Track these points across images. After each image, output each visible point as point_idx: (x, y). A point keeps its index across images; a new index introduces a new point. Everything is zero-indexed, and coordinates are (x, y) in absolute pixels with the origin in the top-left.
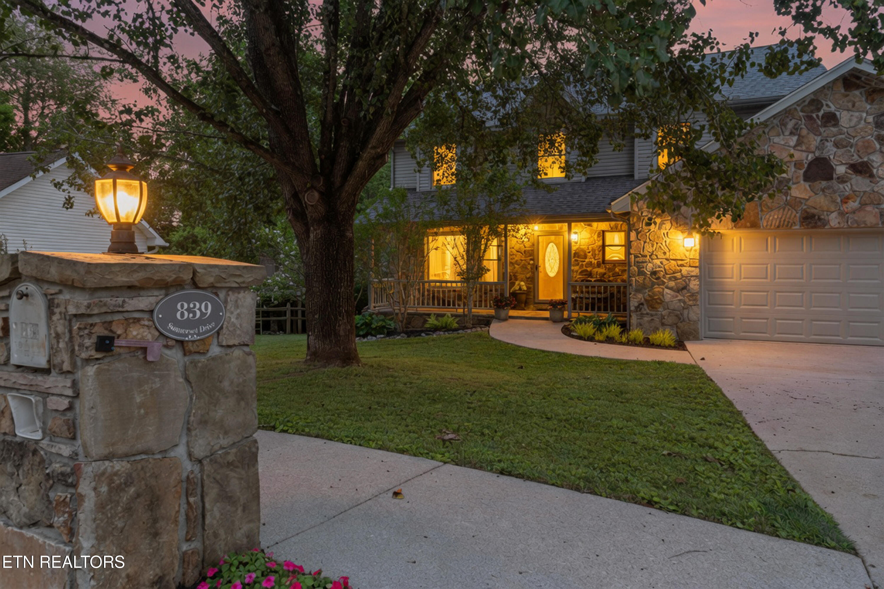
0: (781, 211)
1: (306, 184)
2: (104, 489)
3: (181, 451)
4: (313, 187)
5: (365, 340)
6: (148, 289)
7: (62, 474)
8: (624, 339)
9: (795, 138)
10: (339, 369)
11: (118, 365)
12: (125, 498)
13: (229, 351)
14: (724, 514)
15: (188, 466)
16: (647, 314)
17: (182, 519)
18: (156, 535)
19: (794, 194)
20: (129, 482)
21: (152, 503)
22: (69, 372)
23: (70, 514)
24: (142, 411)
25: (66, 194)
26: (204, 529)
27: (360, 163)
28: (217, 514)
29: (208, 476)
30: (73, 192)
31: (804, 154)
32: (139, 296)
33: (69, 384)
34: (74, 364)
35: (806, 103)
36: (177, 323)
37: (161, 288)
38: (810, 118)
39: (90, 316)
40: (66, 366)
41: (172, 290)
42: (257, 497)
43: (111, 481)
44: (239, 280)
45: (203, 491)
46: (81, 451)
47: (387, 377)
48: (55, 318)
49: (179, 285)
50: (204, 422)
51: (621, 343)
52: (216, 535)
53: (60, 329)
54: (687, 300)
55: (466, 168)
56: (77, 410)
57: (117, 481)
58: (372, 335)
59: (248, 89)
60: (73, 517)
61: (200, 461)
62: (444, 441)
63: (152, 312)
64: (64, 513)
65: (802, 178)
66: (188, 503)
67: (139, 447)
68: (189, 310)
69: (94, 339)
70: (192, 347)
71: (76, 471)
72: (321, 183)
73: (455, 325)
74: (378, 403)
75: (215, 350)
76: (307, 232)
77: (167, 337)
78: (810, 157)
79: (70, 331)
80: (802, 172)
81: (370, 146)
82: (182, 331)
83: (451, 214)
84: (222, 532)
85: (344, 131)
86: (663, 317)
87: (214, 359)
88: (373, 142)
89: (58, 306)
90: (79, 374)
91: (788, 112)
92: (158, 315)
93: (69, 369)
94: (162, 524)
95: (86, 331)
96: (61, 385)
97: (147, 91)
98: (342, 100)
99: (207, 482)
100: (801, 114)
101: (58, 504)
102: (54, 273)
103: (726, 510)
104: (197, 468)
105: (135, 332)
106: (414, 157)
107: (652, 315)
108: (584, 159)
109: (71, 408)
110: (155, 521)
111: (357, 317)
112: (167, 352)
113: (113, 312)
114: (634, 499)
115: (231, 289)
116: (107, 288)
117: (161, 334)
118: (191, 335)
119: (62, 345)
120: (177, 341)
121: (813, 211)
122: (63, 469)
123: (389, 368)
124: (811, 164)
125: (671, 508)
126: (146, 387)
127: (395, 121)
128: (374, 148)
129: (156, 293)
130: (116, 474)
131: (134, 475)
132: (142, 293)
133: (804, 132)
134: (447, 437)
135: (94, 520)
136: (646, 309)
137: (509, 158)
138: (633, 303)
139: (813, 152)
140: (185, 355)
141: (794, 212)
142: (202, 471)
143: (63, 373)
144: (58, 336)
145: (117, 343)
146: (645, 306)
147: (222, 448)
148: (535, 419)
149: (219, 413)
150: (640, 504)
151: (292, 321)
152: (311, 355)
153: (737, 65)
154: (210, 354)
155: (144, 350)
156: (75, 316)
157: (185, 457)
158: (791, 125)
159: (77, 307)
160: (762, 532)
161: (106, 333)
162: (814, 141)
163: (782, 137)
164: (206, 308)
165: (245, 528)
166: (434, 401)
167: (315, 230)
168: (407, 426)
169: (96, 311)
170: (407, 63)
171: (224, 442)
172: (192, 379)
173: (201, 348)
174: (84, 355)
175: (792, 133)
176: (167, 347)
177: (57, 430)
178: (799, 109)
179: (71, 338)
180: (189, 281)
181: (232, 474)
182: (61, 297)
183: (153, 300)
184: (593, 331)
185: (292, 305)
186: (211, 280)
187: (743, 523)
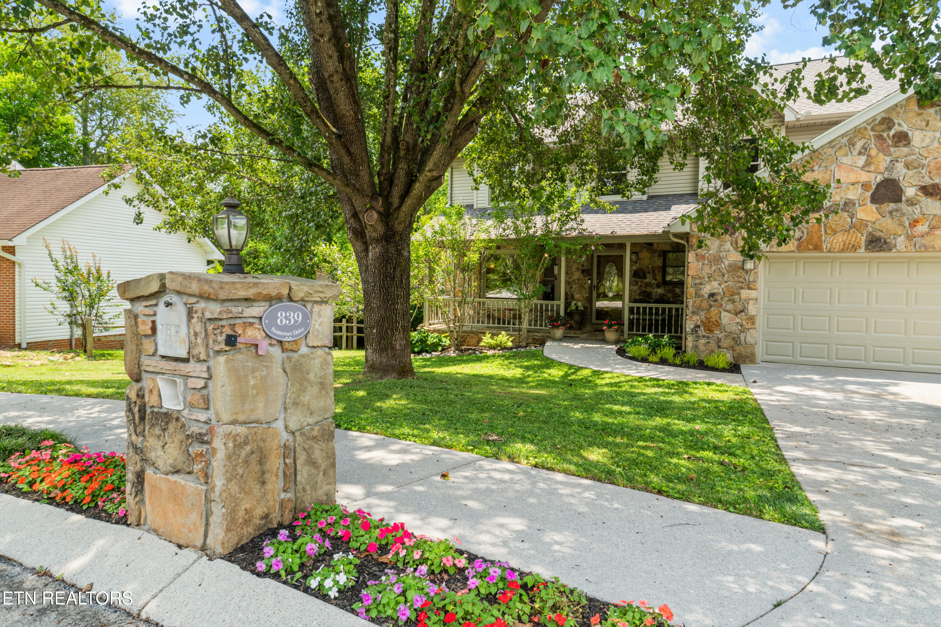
0: (846, 234)
1: (366, 205)
2: (231, 445)
3: (279, 425)
4: (372, 208)
5: (421, 356)
6: (258, 301)
7: (200, 434)
8: (678, 361)
9: (864, 158)
10: (396, 381)
11: (239, 356)
12: (243, 454)
13: (313, 350)
14: (720, 501)
15: (285, 436)
16: (704, 336)
17: (281, 474)
18: (264, 483)
19: (859, 217)
20: (246, 443)
21: (261, 460)
22: (204, 361)
23: (206, 462)
24: (255, 392)
25: (136, 210)
26: (296, 485)
27: (417, 185)
28: (305, 475)
29: (299, 445)
30: (143, 208)
31: (873, 175)
32: (252, 306)
33: (205, 369)
34: (208, 355)
35: (877, 122)
36: (279, 328)
37: (266, 301)
38: (880, 137)
39: (221, 319)
40: (202, 357)
41: (274, 302)
42: (333, 465)
43: (235, 440)
44: (322, 295)
45: (295, 456)
46: (213, 418)
47: (441, 389)
48: (194, 321)
49: (279, 298)
50: (296, 404)
51: (675, 365)
52: (304, 490)
53: (198, 329)
54: (744, 323)
55: (523, 186)
56: (210, 389)
57: (239, 440)
58: (427, 352)
59: (313, 113)
60: (208, 464)
61: (293, 433)
62: (488, 441)
63: (261, 318)
64: (202, 461)
65: (868, 200)
66: (285, 463)
67: (253, 417)
68: (286, 318)
69: (224, 337)
70: (287, 346)
71: (211, 431)
72: (379, 204)
73: (510, 344)
74: (431, 410)
75: (304, 350)
76: (366, 250)
77: (271, 337)
78: (880, 178)
79: (206, 330)
80: (869, 194)
81: (427, 169)
82: (281, 333)
83: (507, 232)
84: (308, 488)
85: (402, 153)
86: (719, 340)
87: (303, 356)
88: (430, 165)
89: (196, 312)
90: (211, 363)
91: (858, 131)
92: (265, 321)
93: (205, 358)
94: (267, 476)
95: (219, 331)
96: (198, 370)
97: (210, 108)
98: (400, 123)
99: (298, 449)
100: (872, 133)
101: (197, 455)
102: (194, 287)
103: (724, 498)
104: (291, 439)
105: (250, 332)
106: (471, 174)
107: (708, 338)
108: (644, 178)
109: (205, 387)
110: (263, 473)
111: (413, 334)
112: (270, 348)
113: (236, 318)
114: (647, 488)
115: (316, 302)
116: (232, 300)
117: (267, 335)
118: (287, 337)
119: (199, 341)
120: (278, 341)
121: (878, 234)
122: (201, 431)
123: (442, 382)
124: (878, 185)
125: (677, 495)
126: (257, 374)
127: (451, 144)
128: (430, 171)
129: (263, 304)
130: (238, 435)
131: (250, 437)
132: (254, 304)
133: (873, 152)
134: (491, 438)
135: (225, 466)
136: (702, 332)
137: (568, 177)
138: (689, 325)
139: (883, 173)
140: (283, 352)
141: (859, 235)
142: (295, 441)
143: (199, 361)
144: (196, 334)
145: (239, 340)
146: (702, 328)
147: (308, 425)
148: (574, 428)
149: (306, 398)
150: (651, 492)
151: (347, 337)
152: (369, 367)
153: (788, 91)
154: (300, 352)
155: (256, 346)
156: (210, 319)
157: (282, 428)
158: (859, 144)
159: (212, 313)
160: (750, 515)
161: (231, 333)
162: (883, 161)
163: (850, 156)
164: (298, 317)
165: (326, 488)
166: (483, 411)
167: (374, 248)
168: (456, 429)
169: (224, 317)
170: (463, 92)
171: (311, 420)
172: (288, 370)
173: (294, 347)
174: (217, 348)
175: (860, 153)
176: (271, 345)
177: (196, 403)
178: (869, 128)
179: (206, 335)
180: (286, 296)
181: (316, 446)
182: (197, 305)
183: (262, 309)
184: (647, 353)
185: (347, 321)
186: (302, 295)
187: (735, 508)
